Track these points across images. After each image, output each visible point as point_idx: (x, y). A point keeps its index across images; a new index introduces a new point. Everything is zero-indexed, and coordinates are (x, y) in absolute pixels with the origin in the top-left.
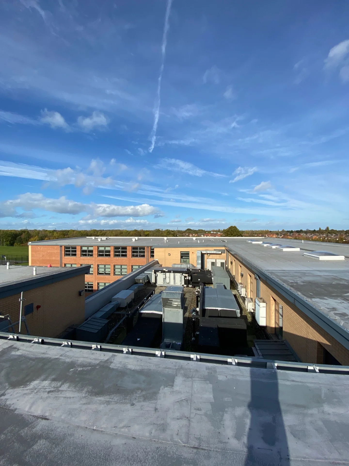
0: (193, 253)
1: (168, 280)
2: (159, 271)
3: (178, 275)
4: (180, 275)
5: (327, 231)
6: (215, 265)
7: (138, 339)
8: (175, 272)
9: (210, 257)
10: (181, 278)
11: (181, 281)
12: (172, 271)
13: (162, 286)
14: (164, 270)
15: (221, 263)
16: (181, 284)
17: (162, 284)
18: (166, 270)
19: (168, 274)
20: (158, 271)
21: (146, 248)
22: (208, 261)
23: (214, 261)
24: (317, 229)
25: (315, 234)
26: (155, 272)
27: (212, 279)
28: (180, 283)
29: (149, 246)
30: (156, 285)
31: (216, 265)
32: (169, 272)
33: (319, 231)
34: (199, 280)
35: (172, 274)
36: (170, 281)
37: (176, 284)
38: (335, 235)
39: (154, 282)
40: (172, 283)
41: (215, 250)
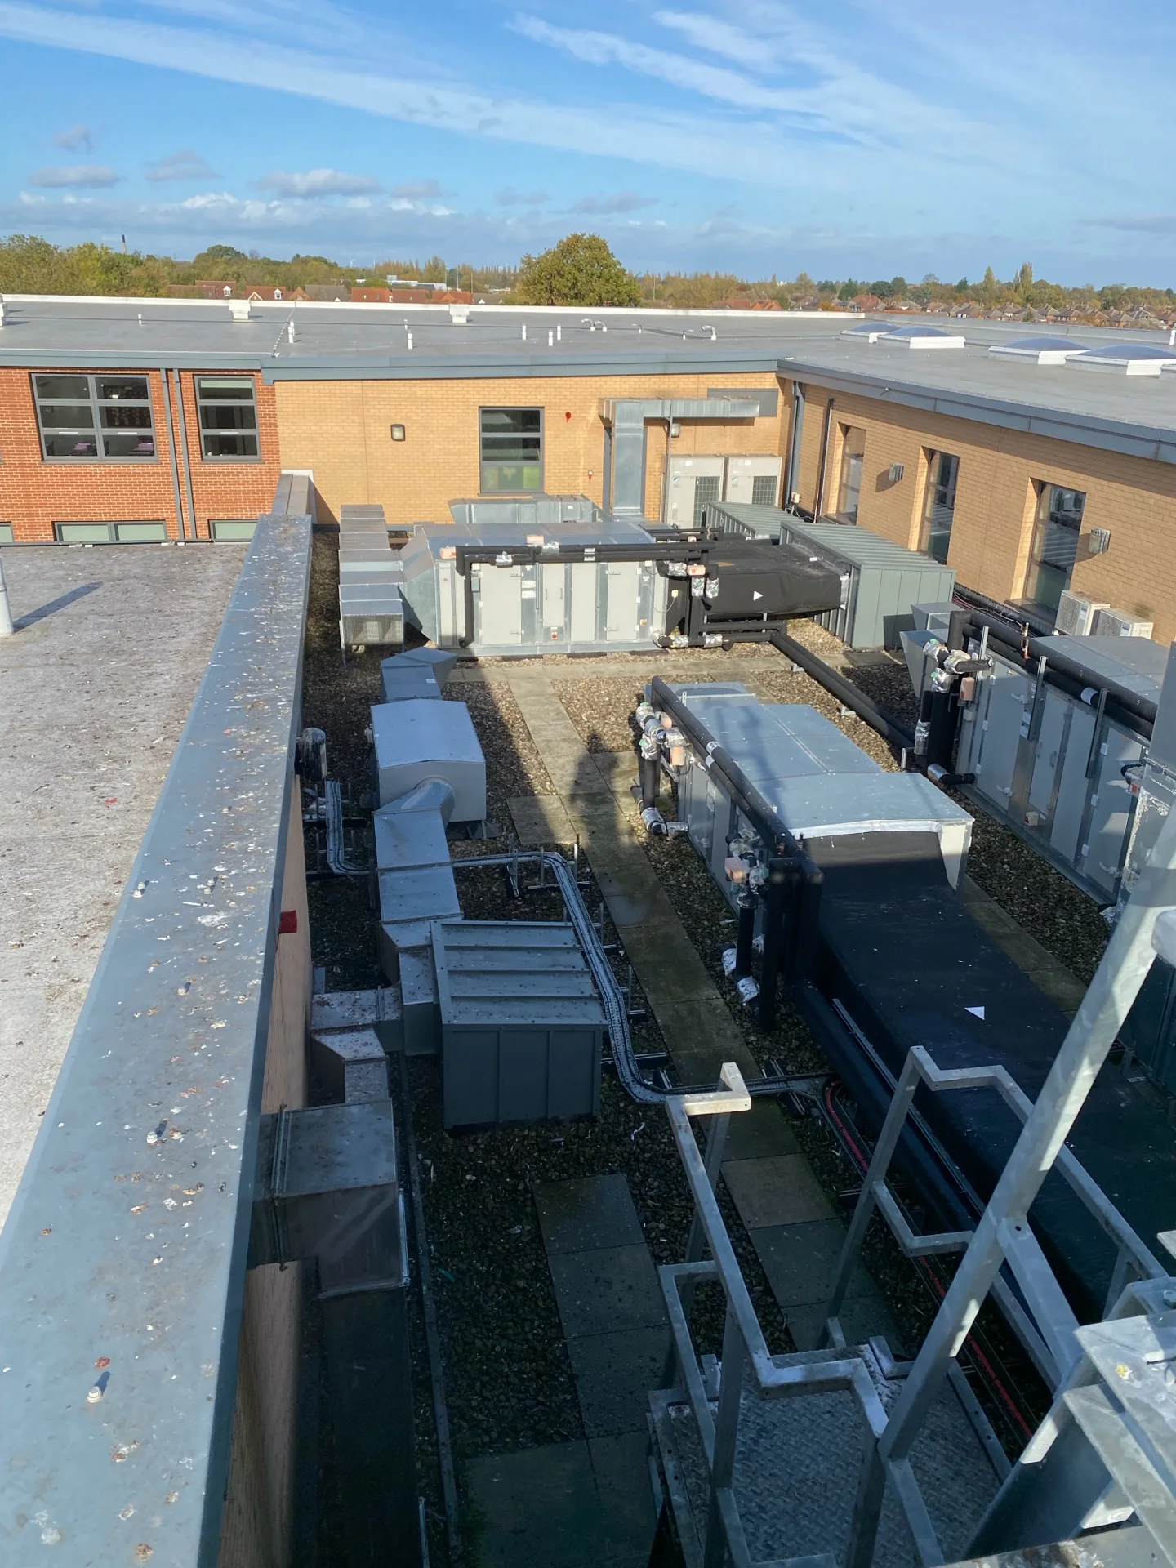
0: (568, 415)
1: (553, 616)
2: (498, 551)
3: (627, 575)
4: (639, 571)
5: (1021, 289)
6: (720, 499)
7: (979, 1012)
8: (608, 553)
9: (678, 446)
10: (645, 591)
11: (644, 611)
12: (587, 551)
13: (518, 658)
14: (535, 541)
15: (757, 480)
16: (643, 631)
17: (517, 640)
18: (546, 542)
19: (554, 573)
20: (489, 555)
21: (153, 382)
22: (677, 473)
23: (713, 468)
24: (975, 279)
25: (966, 305)
26: (464, 564)
27: (840, 583)
28: (637, 628)
29: (180, 370)
30: (470, 652)
31: (724, 498)
32: (571, 554)
33: (985, 289)
34: (757, 596)
35: (585, 572)
36: (568, 623)
37: (611, 637)
38: (1057, 312)
39: (455, 637)
40: (583, 633)
41: (713, 393)
